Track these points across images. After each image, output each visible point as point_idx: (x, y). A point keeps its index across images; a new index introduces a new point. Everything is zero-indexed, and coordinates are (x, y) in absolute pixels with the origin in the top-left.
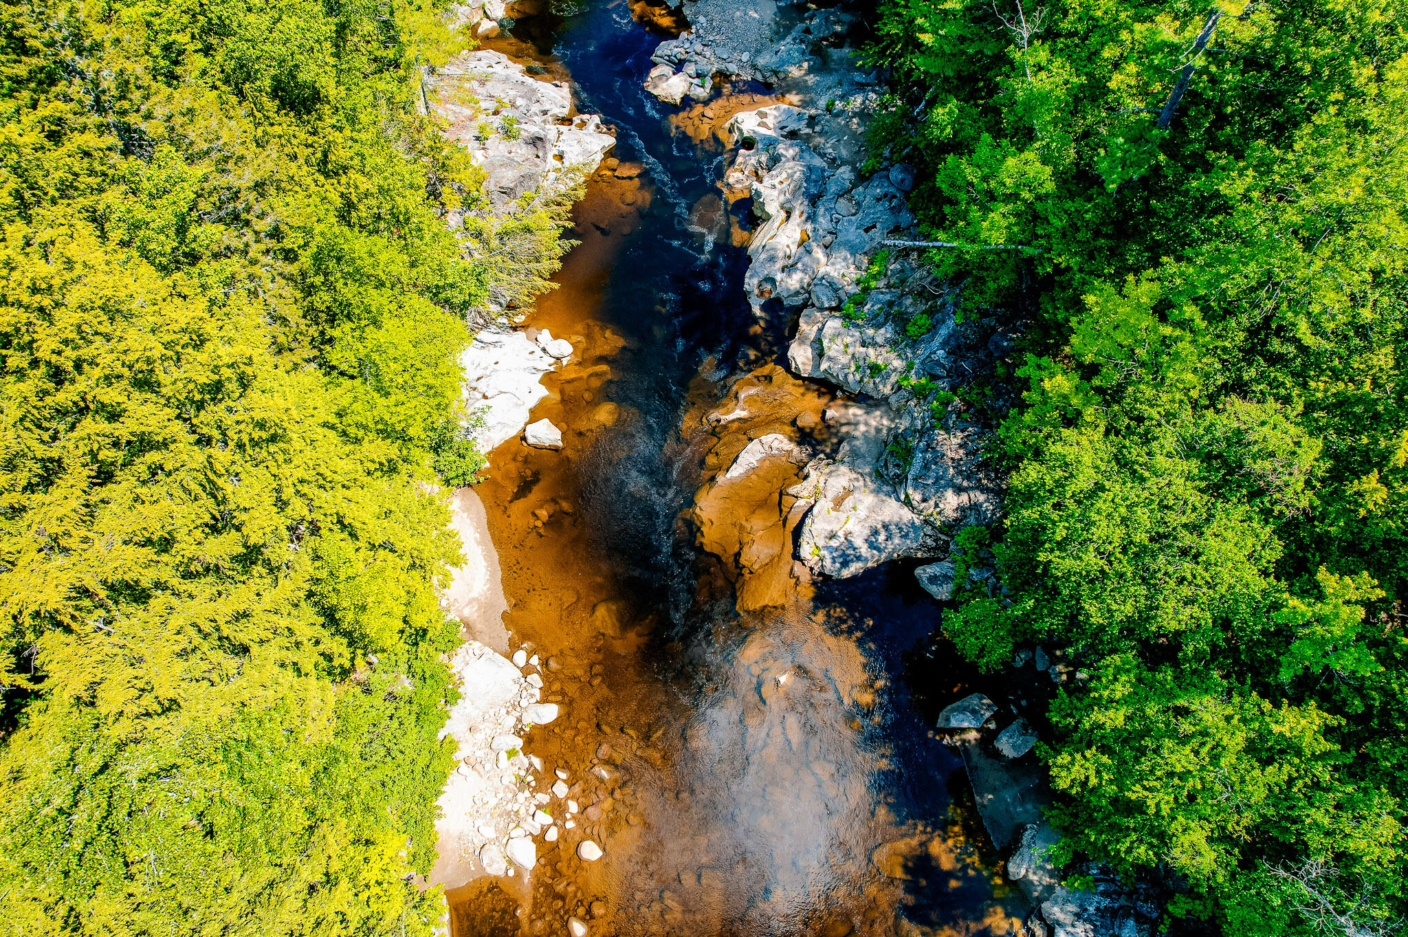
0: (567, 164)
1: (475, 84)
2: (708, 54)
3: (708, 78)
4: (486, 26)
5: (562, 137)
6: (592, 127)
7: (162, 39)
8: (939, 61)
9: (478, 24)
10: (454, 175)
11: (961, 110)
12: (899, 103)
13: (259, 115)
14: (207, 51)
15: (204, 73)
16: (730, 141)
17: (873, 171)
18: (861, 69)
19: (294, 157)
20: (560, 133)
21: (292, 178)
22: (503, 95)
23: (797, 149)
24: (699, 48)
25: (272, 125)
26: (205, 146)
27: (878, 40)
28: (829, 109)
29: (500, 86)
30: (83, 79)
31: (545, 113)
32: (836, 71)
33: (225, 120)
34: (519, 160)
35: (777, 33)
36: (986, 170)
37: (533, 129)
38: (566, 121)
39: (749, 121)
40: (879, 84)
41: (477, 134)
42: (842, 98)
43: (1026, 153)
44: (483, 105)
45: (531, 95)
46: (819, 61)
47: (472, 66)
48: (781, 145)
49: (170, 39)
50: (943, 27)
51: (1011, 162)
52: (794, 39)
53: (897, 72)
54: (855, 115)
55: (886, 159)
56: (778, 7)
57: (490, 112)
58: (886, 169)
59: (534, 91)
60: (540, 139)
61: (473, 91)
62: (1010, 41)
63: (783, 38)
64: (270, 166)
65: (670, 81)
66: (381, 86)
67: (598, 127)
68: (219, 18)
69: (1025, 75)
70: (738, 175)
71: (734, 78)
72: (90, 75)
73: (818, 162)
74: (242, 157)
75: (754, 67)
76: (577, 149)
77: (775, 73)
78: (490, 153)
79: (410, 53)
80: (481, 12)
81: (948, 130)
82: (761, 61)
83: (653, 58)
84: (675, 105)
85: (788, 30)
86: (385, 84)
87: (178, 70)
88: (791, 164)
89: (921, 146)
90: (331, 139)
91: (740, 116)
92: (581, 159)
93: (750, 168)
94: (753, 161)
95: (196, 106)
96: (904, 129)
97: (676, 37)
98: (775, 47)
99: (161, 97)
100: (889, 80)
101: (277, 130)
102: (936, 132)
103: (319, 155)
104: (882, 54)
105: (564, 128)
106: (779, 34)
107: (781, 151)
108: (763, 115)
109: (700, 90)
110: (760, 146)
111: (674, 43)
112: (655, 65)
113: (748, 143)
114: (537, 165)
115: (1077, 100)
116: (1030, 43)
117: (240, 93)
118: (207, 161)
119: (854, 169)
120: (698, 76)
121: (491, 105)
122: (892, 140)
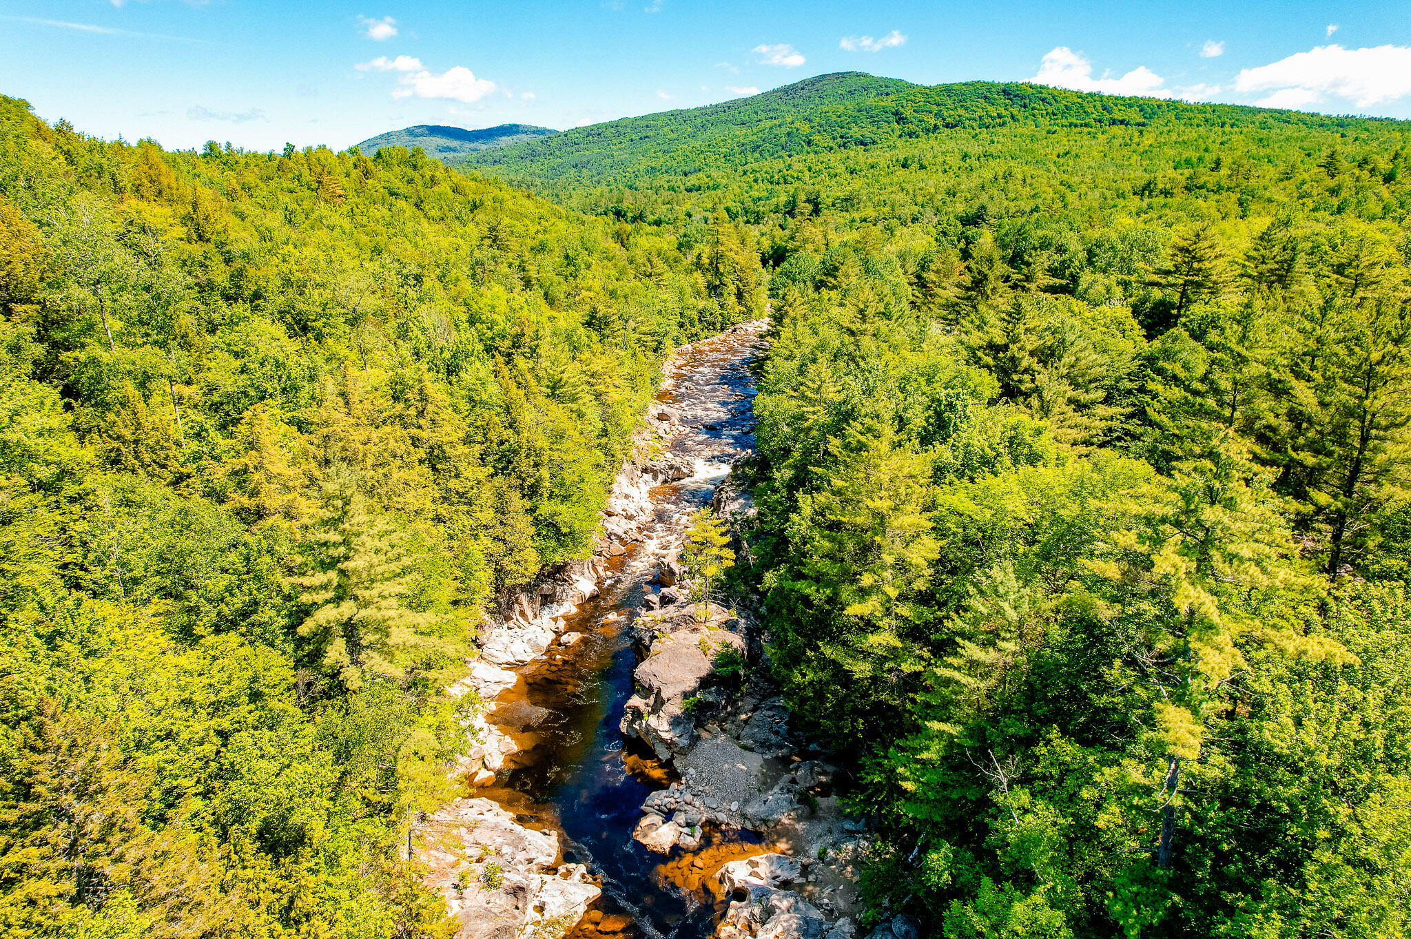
0: (547, 916)
1: (463, 831)
2: (697, 804)
3: (698, 827)
4: (483, 775)
5: (545, 887)
6: (577, 877)
7: (167, 784)
8: (925, 808)
9: (476, 773)
10: (426, 926)
11: (956, 854)
12: (892, 850)
13: (234, 857)
14: (206, 795)
15: (196, 815)
16: (721, 892)
17: (874, 923)
18: (849, 816)
19: (255, 904)
20: (543, 883)
21: (246, 928)
22: (489, 843)
23: (792, 900)
24: (688, 797)
25: (245, 868)
26: (163, 891)
27: (863, 788)
28: (822, 856)
29: (488, 833)
30: (70, 822)
31: (530, 861)
32: (825, 819)
33: (197, 862)
34: (496, 911)
35: (764, 784)
36: (994, 918)
37: (515, 878)
38: (552, 870)
39: (740, 871)
40: (869, 831)
41: (456, 881)
42: (834, 845)
43: (1032, 896)
44: (469, 852)
45: (519, 844)
46: (807, 810)
47: (462, 813)
48: (774, 896)
49: (175, 783)
50: (924, 775)
51: (1018, 907)
52: (782, 789)
53: (886, 819)
54: (848, 863)
55: (886, 909)
56: (765, 760)
57: (474, 859)
58: (887, 920)
59: (521, 839)
60: (522, 889)
61: (460, 837)
62: (991, 787)
63: (771, 788)
64: (227, 912)
65: (660, 830)
66: (369, 830)
67: (583, 876)
68: (232, 764)
69: (1011, 817)
70: (730, 929)
71: (723, 827)
72: (79, 818)
73: (816, 914)
74: (200, 904)
75: (744, 816)
76: (560, 900)
77: (765, 821)
78: (468, 903)
79: (405, 799)
80: (480, 763)
81: (946, 876)
82: (750, 810)
83: (643, 807)
84: (664, 855)
85: (775, 780)
86: (375, 828)
87: (170, 813)
88: (787, 916)
89: (921, 894)
90: (303, 883)
91: (731, 865)
92: (562, 911)
93: (742, 921)
94: (746, 913)
95: (173, 849)
96: (901, 876)
97: (667, 788)
98: (763, 796)
99: (141, 839)
100: (880, 827)
101: (249, 873)
102: (934, 879)
103: (285, 901)
104: (867, 801)
105: (548, 878)
106: (766, 784)
107: (775, 902)
108: (754, 864)
109: (689, 839)
110: (753, 897)
111: (664, 793)
112: (645, 814)
113: (739, 894)
114: (515, 917)
115: (1071, 841)
116: (1010, 786)
117: (224, 837)
118: (160, 907)
119: (854, 921)
120: (688, 825)
121: (475, 852)
122: (889, 889)
